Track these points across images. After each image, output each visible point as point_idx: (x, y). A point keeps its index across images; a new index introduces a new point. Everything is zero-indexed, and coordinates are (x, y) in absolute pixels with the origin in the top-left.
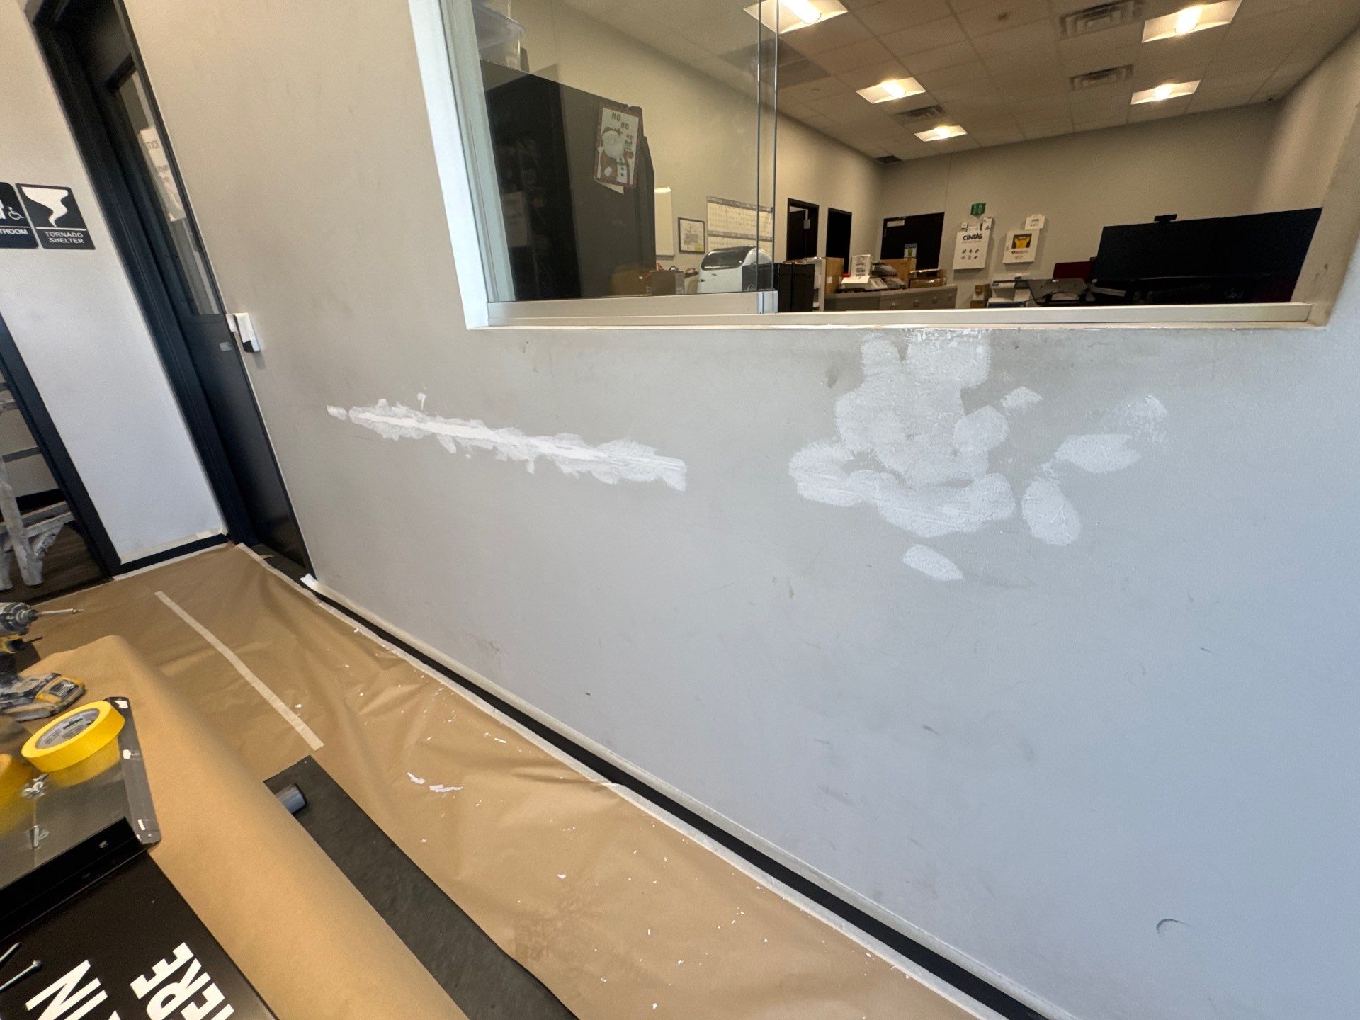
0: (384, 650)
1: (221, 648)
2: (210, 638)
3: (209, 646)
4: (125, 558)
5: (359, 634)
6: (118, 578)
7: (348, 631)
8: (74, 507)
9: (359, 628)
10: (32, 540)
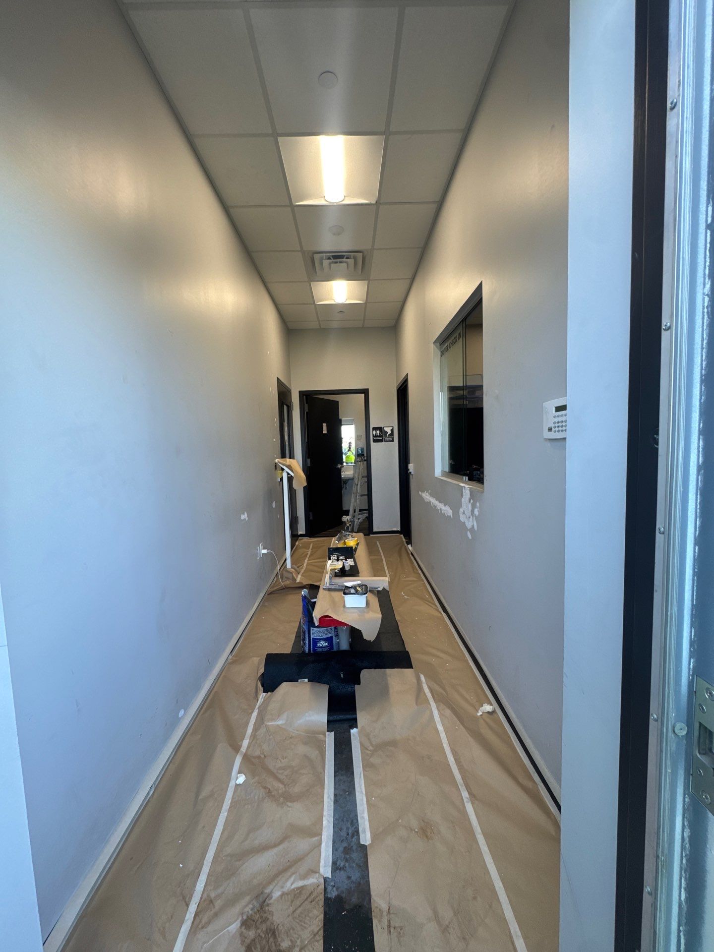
0: (417, 570)
1: (383, 557)
2: (382, 554)
3: (381, 556)
4: (375, 530)
5: (414, 566)
6: (371, 535)
7: (412, 563)
8: (369, 513)
9: (415, 564)
10: (359, 519)
